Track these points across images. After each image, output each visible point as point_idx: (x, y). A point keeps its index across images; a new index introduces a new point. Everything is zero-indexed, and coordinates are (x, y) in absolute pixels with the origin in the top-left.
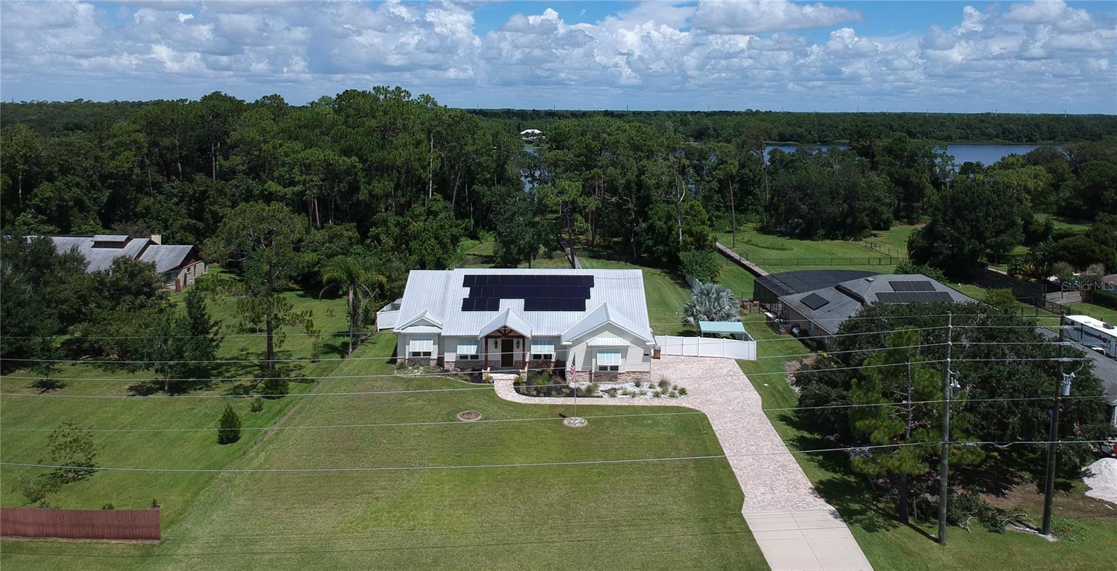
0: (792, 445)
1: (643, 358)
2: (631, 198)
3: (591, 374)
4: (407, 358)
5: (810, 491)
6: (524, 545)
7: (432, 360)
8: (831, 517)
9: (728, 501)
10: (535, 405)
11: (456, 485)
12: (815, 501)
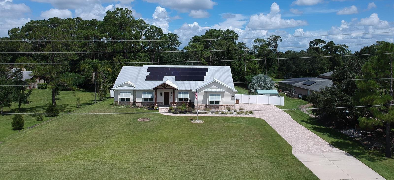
0: (311, 129)
1: (231, 98)
2: (225, 58)
3: (206, 106)
4: (118, 101)
5: (329, 145)
6: (162, 168)
7: (131, 102)
8: (346, 156)
9: (283, 149)
10: (178, 116)
11: (129, 143)
12: (333, 149)
